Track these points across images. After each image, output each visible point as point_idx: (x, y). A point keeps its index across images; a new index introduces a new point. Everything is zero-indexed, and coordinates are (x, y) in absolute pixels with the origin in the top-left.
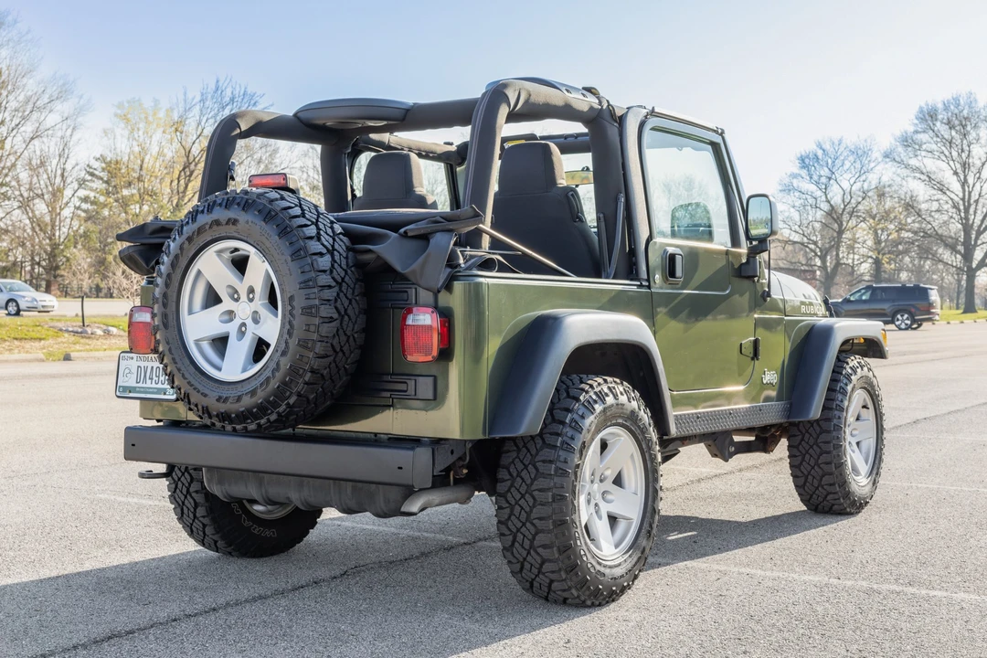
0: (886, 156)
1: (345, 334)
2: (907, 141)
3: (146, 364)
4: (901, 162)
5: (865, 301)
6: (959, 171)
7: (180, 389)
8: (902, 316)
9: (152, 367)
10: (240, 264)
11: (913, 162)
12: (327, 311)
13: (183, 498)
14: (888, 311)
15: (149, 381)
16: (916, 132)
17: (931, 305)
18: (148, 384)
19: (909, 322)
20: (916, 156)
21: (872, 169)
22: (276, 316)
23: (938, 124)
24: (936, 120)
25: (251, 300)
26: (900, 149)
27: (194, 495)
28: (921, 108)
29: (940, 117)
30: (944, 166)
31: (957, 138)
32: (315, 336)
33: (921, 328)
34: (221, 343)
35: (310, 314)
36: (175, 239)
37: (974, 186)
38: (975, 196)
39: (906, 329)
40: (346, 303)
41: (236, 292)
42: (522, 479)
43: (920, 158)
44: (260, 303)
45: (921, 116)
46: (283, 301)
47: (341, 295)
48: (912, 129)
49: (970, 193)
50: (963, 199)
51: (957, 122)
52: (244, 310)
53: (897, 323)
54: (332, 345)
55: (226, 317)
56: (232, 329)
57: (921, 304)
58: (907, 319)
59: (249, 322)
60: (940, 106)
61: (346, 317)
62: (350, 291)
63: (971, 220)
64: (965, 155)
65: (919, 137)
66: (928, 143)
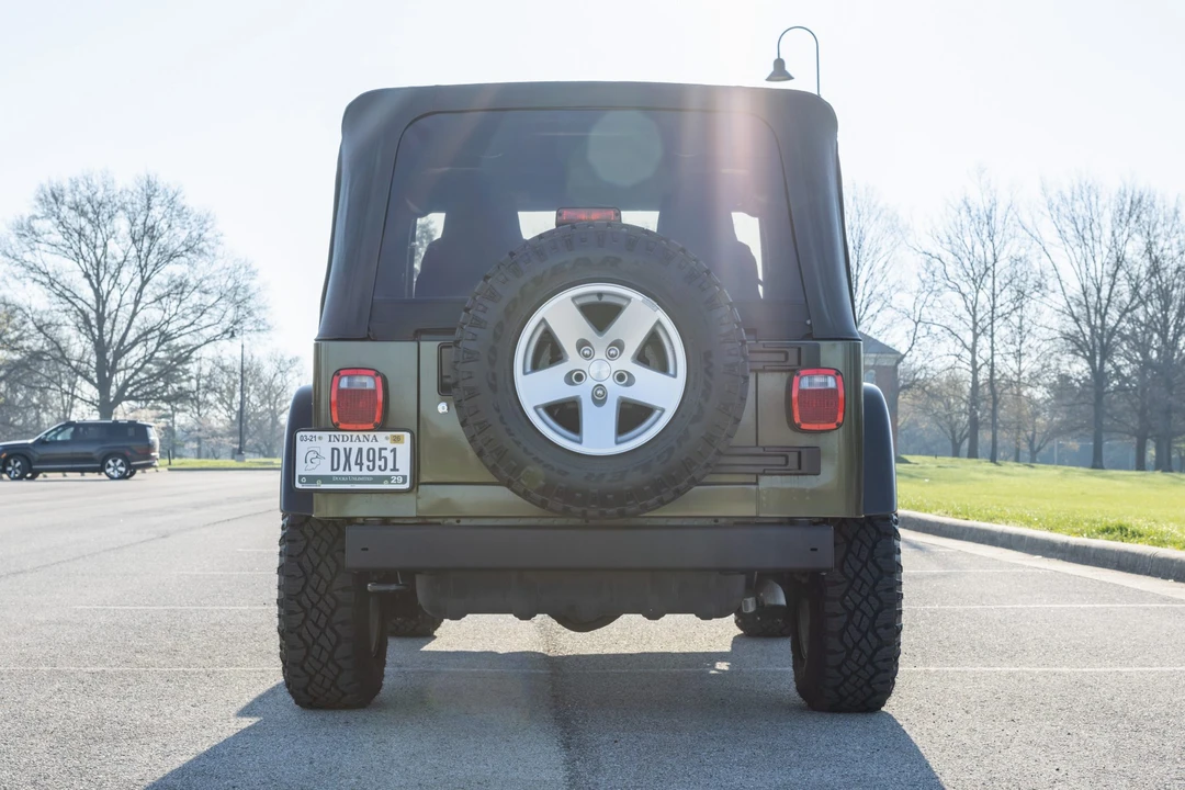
2: (22, 227)
4: (15, 257)
5: (64, 443)
6: (91, 272)
8: (115, 461)
11: (28, 257)
14: (96, 455)
16: (35, 217)
17: (150, 447)
19: (123, 469)
20: (32, 250)
23: (65, 209)
24: (63, 203)
26: (13, 239)
28: (43, 190)
29: (68, 199)
30: (69, 264)
31: (88, 229)
33: (134, 477)
37: (109, 293)
39: (119, 478)
43: (37, 252)
45: (42, 196)
49: (104, 303)
50: (97, 311)
51: (90, 209)
53: (108, 471)
57: (135, 445)
58: (121, 465)
60: (67, 184)
63: (107, 339)
64: (99, 252)
65: (37, 225)
66: (50, 233)
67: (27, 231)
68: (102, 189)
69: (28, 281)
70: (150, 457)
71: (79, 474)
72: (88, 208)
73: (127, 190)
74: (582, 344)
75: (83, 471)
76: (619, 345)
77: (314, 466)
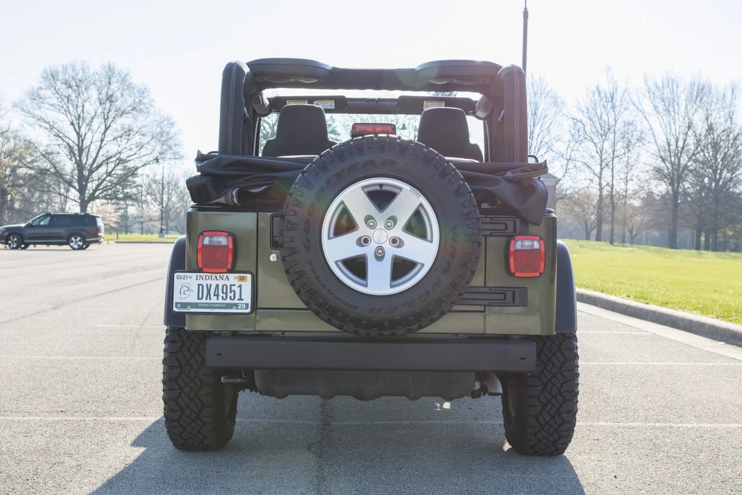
0: (15, 105)
2: (33, 94)
4: (29, 112)
5: (44, 226)
6: (75, 122)
8: (76, 238)
11: (37, 112)
14: (64, 234)
16: (41, 88)
17: (98, 230)
19: (81, 243)
20: (40, 108)
23: (59, 83)
24: (58, 80)
26: (28, 101)
28: (46, 72)
29: (61, 77)
30: (62, 117)
31: (73, 96)
33: (88, 248)
37: (86, 134)
38: (87, 143)
39: (78, 249)
43: (42, 109)
45: (45, 75)
48: (36, 86)
49: (83, 140)
50: (78, 145)
51: (74, 84)
53: (72, 244)
57: (89, 229)
58: (80, 241)
60: (60, 69)
63: (84, 162)
64: (80, 110)
65: (42, 93)
66: (50, 98)
67: (35, 96)
68: (81, 72)
69: (37, 127)
70: (98, 236)
72: (73, 83)
73: (97, 73)
74: (368, 218)
76: (393, 219)
77: (185, 296)
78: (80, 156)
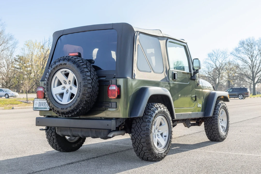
0: (231, 54)
1: (94, 92)
2: (236, 50)
3: (41, 101)
4: (235, 55)
5: (231, 92)
6: (251, 57)
7: (51, 107)
8: (240, 96)
9: (43, 102)
10: (67, 75)
11: (238, 55)
12: (89, 86)
13: (50, 137)
14: (237, 94)
15: (42, 106)
16: (239, 47)
17: (248, 93)
18: (42, 107)
19: (242, 97)
20: (239, 54)
21: (227, 57)
22: (76, 87)
23: (245, 45)
24: (244, 44)
25: (70, 84)
26: (235, 52)
27: (53, 136)
28: (240, 41)
29: (245, 43)
30: (246, 56)
31: (250, 49)
32: (86, 92)
33: (245, 99)
34: (62, 95)
35: (85, 87)
36: (50, 69)
37: (254, 61)
38: (255, 64)
39: (241, 99)
40: (94, 84)
41: (66, 82)
42: (138, 132)
43: (240, 54)
44: (72, 84)
45: (240, 43)
46: (78, 84)
47: (93, 82)
48: (238, 46)
49: (253, 63)
50: (252, 65)
52: (68, 86)
53: (239, 97)
54: (91, 94)
55: (63, 88)
56: (65, 91)
57: (245, 92)
58: (242, 96)
59: (69, 89)
60: (245, 40)
61: (94, 88)
62: (95, 81)
63: (254, 70)
64: (252, 53)
65: (240, 48)
66: (242, 50)
67: (237, 50)
68: (252, 41)
69: (238, 60)
70: (248, 95)
71: (234, 98)
72: (250, 45)
73: (258, 40)
75: (234, 97)
78: (253, 68)
